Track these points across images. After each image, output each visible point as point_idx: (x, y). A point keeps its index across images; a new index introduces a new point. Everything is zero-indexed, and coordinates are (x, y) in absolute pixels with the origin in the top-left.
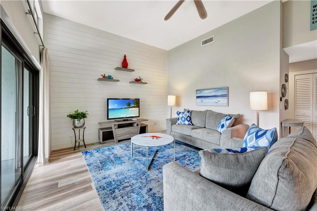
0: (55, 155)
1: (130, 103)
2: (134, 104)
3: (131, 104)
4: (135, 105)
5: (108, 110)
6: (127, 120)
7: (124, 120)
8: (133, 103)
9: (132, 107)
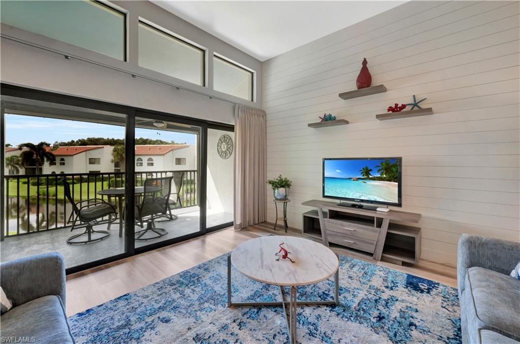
0: (262, 228)
1: (369, 169)
2: (379, 171)
3: (371, 170)
4: (382, 174)
5: (324, 178)
6: (361, 207)
7: (354, 206)
8: (378, 168)
9: (374, 179)
